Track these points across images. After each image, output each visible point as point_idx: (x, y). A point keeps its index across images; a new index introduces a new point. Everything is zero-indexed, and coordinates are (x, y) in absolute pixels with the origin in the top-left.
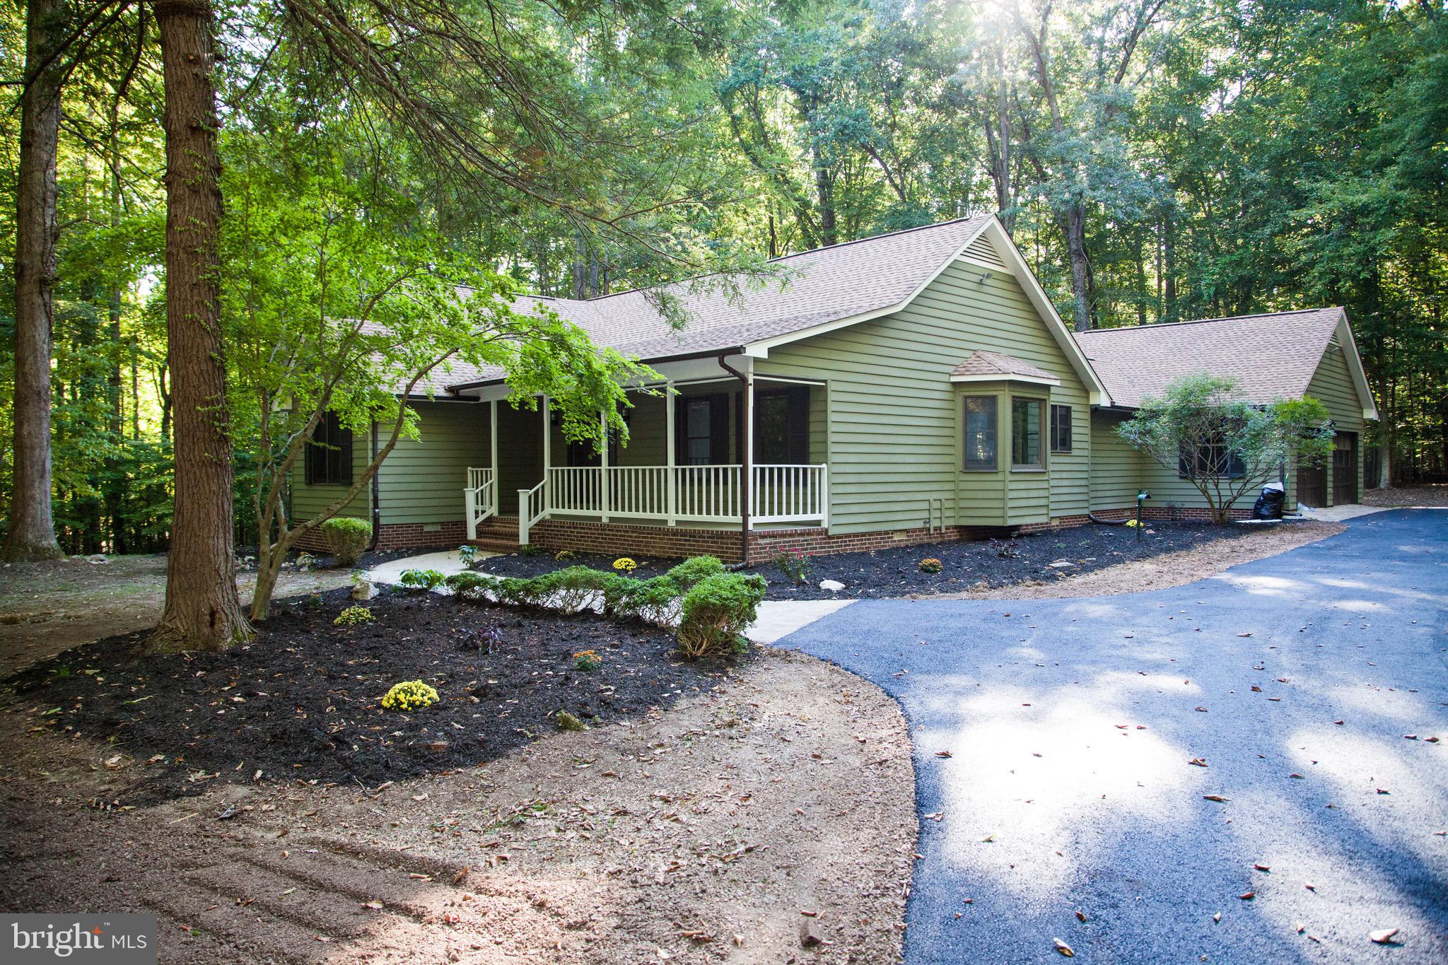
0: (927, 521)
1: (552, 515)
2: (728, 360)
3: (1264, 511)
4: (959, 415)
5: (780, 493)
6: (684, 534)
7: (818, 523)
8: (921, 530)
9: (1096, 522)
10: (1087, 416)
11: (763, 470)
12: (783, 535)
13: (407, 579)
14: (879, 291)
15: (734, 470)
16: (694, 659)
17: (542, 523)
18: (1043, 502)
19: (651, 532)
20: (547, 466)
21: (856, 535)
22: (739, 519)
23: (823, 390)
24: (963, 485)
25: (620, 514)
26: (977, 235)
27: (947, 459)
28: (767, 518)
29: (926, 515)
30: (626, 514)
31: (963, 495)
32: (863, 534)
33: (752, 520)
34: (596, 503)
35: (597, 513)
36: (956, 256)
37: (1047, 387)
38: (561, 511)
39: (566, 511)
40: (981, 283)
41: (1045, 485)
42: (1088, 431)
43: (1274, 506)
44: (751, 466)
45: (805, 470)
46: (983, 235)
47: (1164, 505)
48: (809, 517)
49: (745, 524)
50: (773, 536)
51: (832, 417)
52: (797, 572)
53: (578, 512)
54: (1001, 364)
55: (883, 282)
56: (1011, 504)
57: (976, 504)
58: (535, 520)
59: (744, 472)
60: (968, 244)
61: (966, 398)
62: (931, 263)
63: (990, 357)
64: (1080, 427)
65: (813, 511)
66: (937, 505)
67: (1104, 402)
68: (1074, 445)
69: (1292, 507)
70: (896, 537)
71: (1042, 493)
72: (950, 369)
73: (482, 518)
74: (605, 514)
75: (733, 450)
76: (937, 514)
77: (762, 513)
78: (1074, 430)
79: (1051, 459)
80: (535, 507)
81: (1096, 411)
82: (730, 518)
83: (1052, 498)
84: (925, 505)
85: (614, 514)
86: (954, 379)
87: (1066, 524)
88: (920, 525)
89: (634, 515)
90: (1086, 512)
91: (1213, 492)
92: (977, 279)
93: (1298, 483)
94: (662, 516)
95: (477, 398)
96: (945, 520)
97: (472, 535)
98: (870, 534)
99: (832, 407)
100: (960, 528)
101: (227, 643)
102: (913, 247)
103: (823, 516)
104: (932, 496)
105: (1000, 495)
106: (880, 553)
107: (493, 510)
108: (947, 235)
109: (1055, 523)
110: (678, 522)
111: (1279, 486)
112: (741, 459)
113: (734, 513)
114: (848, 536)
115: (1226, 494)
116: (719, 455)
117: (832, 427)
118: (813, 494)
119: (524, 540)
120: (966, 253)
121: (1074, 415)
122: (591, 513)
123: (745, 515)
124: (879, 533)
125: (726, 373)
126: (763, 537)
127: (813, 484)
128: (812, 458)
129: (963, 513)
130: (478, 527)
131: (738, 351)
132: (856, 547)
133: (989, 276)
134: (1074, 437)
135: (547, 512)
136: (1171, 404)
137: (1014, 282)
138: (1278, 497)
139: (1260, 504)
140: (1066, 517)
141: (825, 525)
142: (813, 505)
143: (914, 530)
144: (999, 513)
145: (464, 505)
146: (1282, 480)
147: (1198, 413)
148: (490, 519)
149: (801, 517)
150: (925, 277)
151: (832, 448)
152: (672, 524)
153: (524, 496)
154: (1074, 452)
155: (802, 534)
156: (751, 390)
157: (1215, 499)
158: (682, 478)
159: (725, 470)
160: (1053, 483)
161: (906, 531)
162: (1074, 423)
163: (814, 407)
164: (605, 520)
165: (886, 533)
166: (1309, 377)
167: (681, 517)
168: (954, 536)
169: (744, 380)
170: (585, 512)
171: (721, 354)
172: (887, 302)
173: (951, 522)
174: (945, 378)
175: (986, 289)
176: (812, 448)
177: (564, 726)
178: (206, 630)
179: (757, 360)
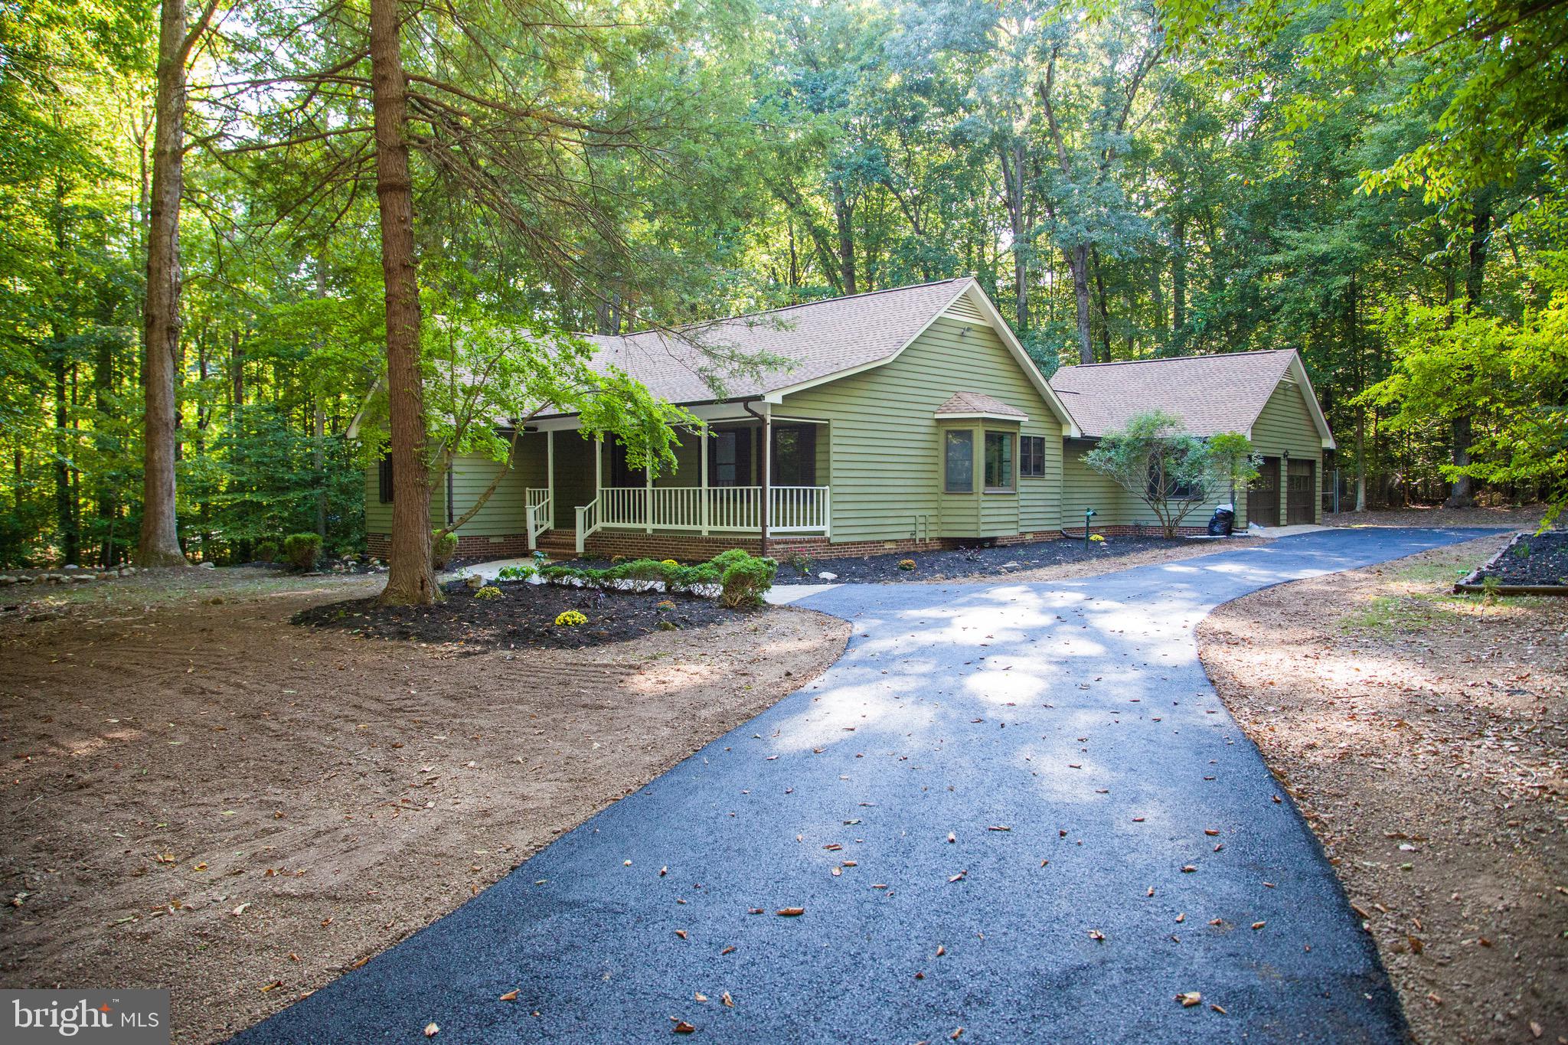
0: (914, 533)
1: (604, 529)
2: (751, 405)
3: (1216, 529)
4: (942, 447)
5: (791, 510)
6: (715, 541)
7: (822, 533)
8: (908, 540)
9: (1068, 537)
10: (1061, 446)
11: (778, 491)
12: (794, 542)
13: (504, 573)
14: (875, 344)
15: (755, 491)
16: (731, 607)
17: (594, 535)
18: (1014, 518)
19: (690, 540)
20: (599, 487)
21: (853, 543)
22: (759, 529)
23: (826, 427)
24: (944, 504)
25: (662, 526)
26: (960, 295)
27: (931, 483)
28: (781, 529)
29: (912, 528)
30: (667, 526)
31: (944, 512)
32: (859, 543)
33: (769, 530)
34: (642, 518)
35: (642, 526)
36: (941, 314)
37: (1018, 423)
38: (611, 525)
39: (616, 525)
40: (962, 335)
41: (1015, 504)
42: (1060, 458)
43: (1224, 525)
44: (769, 487)
45: (812, 491)
46: (965, 294)
47: (1131, 524)
48: (815, 528)
49: (763, 533)
50: (786, 542)
51: (833, 449)
52: (803, 566)
53: (626, 525)
54: (977, 404)
55: (879, 337)
56: (984, 520)
57: (957, 520)
58: (589, 532)
59: (763, 492)
60: (951, 303)
61: (948, 432)
62: (918, 321)
63: (969, 397)
64: (1053, 455)
65: (818, 524)
66: (922, 520)
67: (1075, 433)
68: (1047, 470)
69: (1241, 525)
70: (887, 546)
71: (1011, 511)
72: (934, 408)
73: (541, 531)
74: (649, 526)
75: (754, 475)
76: (922, 527)
77: (777, 525)
78: (1047, 458)
79: (1020, 482)
80: (589, 522)
81: (1068, 442)
82: (752, 529)
83: (1022, 516)
84: (912, 520)
85: (657, 526)
86: (937, 416)
87: (1039, 538)
88: (907, 536)
89: (674, 527)
90: (1058, 528)
91: (1163, 512)
92: (959, 332)
93: (1248, 505)
94: (697, 527)
95: (535, 429)
96: (930, 533)
97: (532, 545)
98: (865, 543)
99: (833, 440)
100: (942, 540)
101: (433, 600)
102: (906, 305)
103: (826, 528)
104: (918, 513)
105: (974, 512)
106: (872, 558)
107: (550, 525)
108: (934, 296)
109: (1029, 537)
110: (710, 532)
111: (1229, 507)
112: (761, 481)
113: (756, 525)
114: (846, 544)
115: (1175, 513)
116: (742, 479)
117: (833, 457)
118: (818, 510)
119: (580, 548)
120: (949, 311)
121: (1047, 445)
122: (637, 526)
123: (764, 526)
124: (872, 542)
125: (749, 414)
126: (778, 543)
127: (818, 502)
128: (818, 481)
129: (945, 527)
130: (537, 538)
131: (758, 398)
132: (853, 553)
133: (969, 329)
134: (1047, 464)
135: (599, 526)
136: (1127, 437)
137: (993, 333)
138: (1228, 517)
139: (1213, 523)
140: (1040, 533)
141: (828, 535)
142: (818, 518)
143: (902, 541)
144: (973, 527)
145: (525, 521)
146: (1233, 502)
147: (1149, 443)
148: (547, 532)
149: (808, 528)
150: (912, 333)
151: (833, 473)
152: (705, 534)
153: (580, 512)
154: (1047, 477)
155: (808, 542)
156: (769, 428)
157: (1165, 518)
158: (713, 497)
159: (748, 491)
160: (1022, 503)
161: (896, 541)
162: (1047, 451)
163: (819, 441)
164: (649, 532)
165: (878, 542)
166: (1257, 413)
167: (713, 528)
168: (937, 546)
169: (763, 420)
170: (632, 525)
171: (746, 400)
172: (880, 355)
173: (934, 535)
174: (930, 415)
175: (966, 340)
176: (818, 473)
177: (666, 628)
178: (419, 592)
179: (773, 405)
